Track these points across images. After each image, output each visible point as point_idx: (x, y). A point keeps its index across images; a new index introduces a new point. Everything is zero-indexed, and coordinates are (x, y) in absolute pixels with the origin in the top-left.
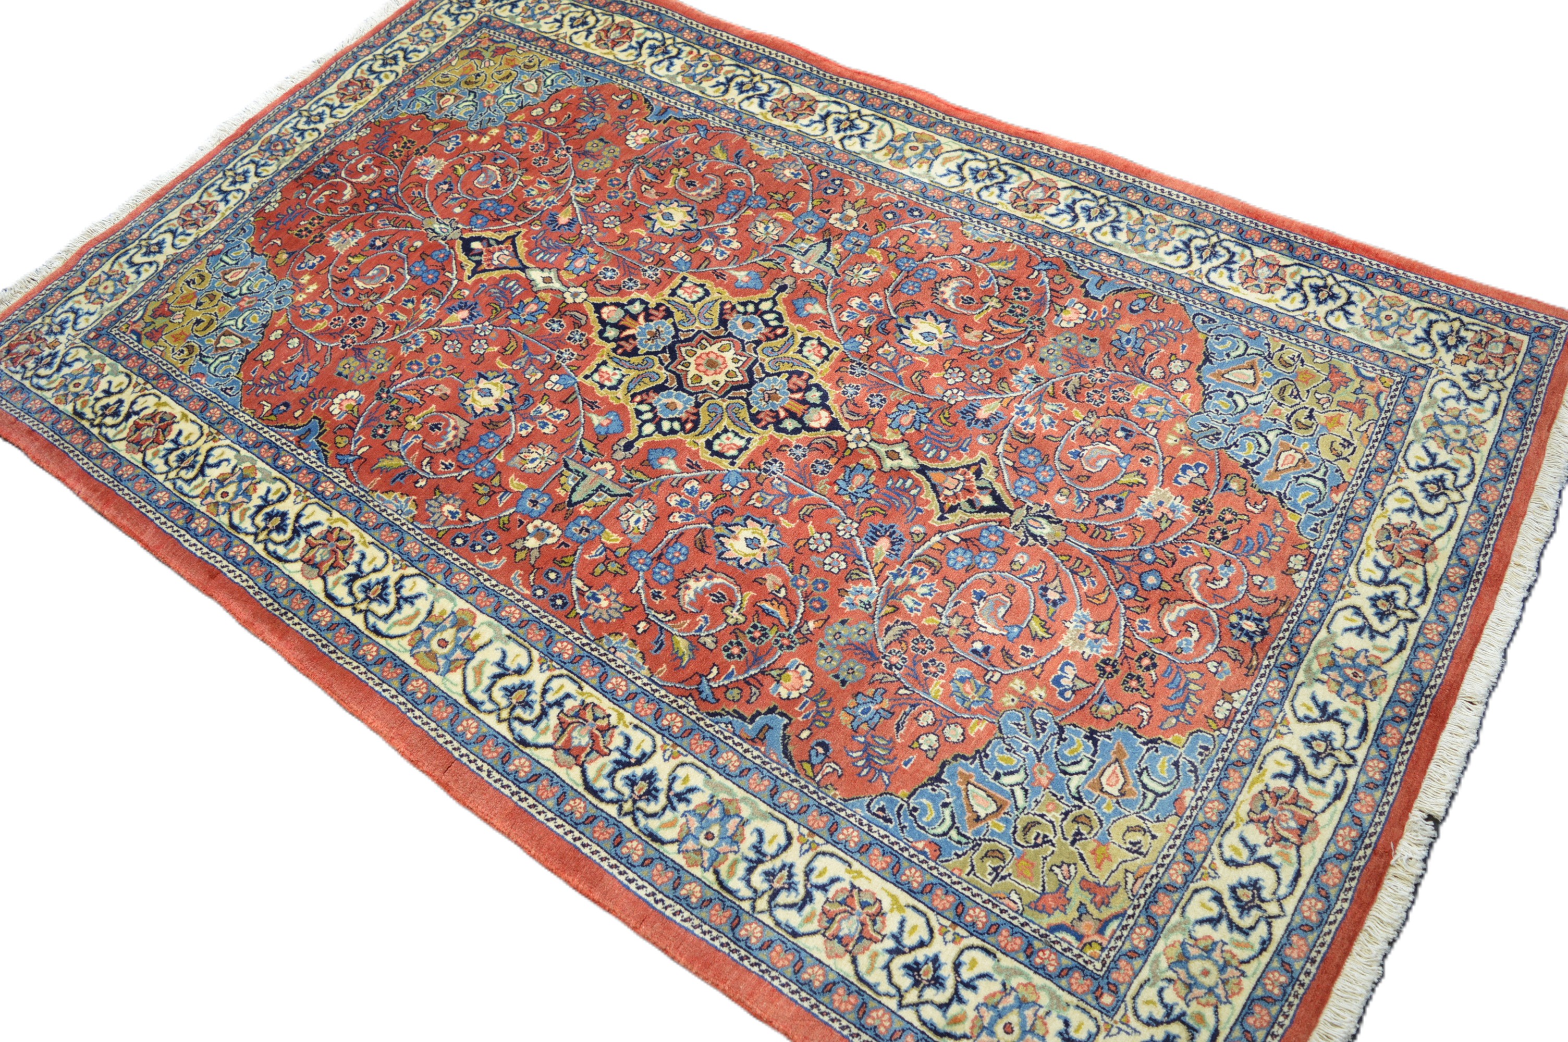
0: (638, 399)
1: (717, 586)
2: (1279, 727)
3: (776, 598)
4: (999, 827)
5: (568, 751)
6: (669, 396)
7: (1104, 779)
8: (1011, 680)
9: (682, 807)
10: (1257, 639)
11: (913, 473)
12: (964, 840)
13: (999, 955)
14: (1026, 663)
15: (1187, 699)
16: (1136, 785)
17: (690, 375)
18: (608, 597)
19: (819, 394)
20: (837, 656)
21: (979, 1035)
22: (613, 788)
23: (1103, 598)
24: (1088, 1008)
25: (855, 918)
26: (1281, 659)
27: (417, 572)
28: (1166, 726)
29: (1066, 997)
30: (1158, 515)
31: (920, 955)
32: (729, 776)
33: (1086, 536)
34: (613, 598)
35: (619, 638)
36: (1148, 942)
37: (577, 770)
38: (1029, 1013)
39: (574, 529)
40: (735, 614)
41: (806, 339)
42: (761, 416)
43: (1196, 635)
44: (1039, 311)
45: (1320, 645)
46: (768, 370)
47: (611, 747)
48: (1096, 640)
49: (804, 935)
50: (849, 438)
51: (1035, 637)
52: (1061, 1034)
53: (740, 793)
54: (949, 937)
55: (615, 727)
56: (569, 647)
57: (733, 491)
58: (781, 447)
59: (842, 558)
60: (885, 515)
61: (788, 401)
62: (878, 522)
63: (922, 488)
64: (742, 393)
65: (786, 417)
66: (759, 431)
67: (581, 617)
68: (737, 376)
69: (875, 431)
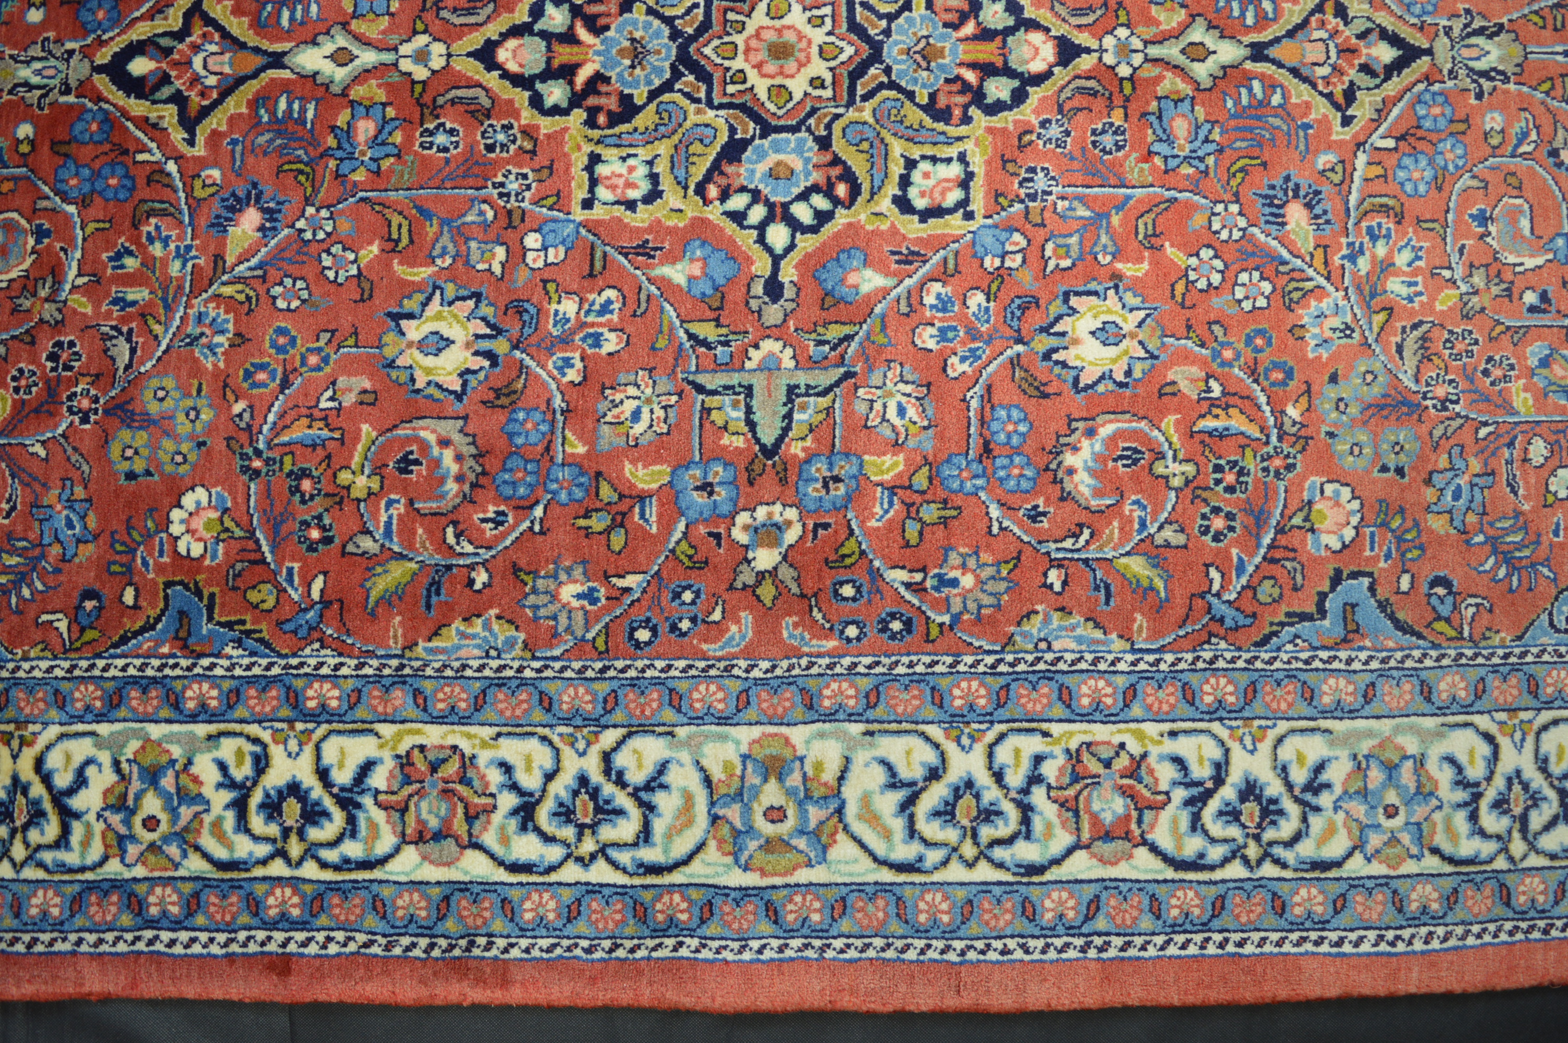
0: (713, 191)
1: (1112, 440)
3: (1214, 403)
5: (1108, 836)
6: (761, 155)
9: (1325, 800)
11: (1249, 65)
17: (763, 95)
18: (964, 567)
20: (1363, 437)
22: (1213, 840)
32: (1353, 714)
34: (972, 563)
35: (1037, 620)
37: (1142, 853)
39: (813, 490)
40: (1176, 467)
42: (942, 101)
46: (885, 9)
47: (1164, 786)
50: (1109, 59)
53: (1386, 726)
55: (1144, 756)
56: (975, 684)
57: (1008, 263)
58: (1020, 139)
59: (1256, 275)
60: (1264, 164)
61: (961, 47)
62: (1262, 181)
63: (1282, 87)
64: (875, 77)
65: (982, 80)
66: (963, 130)
67: (951, 627)
68: (842, 50)
69: (1138, 24)
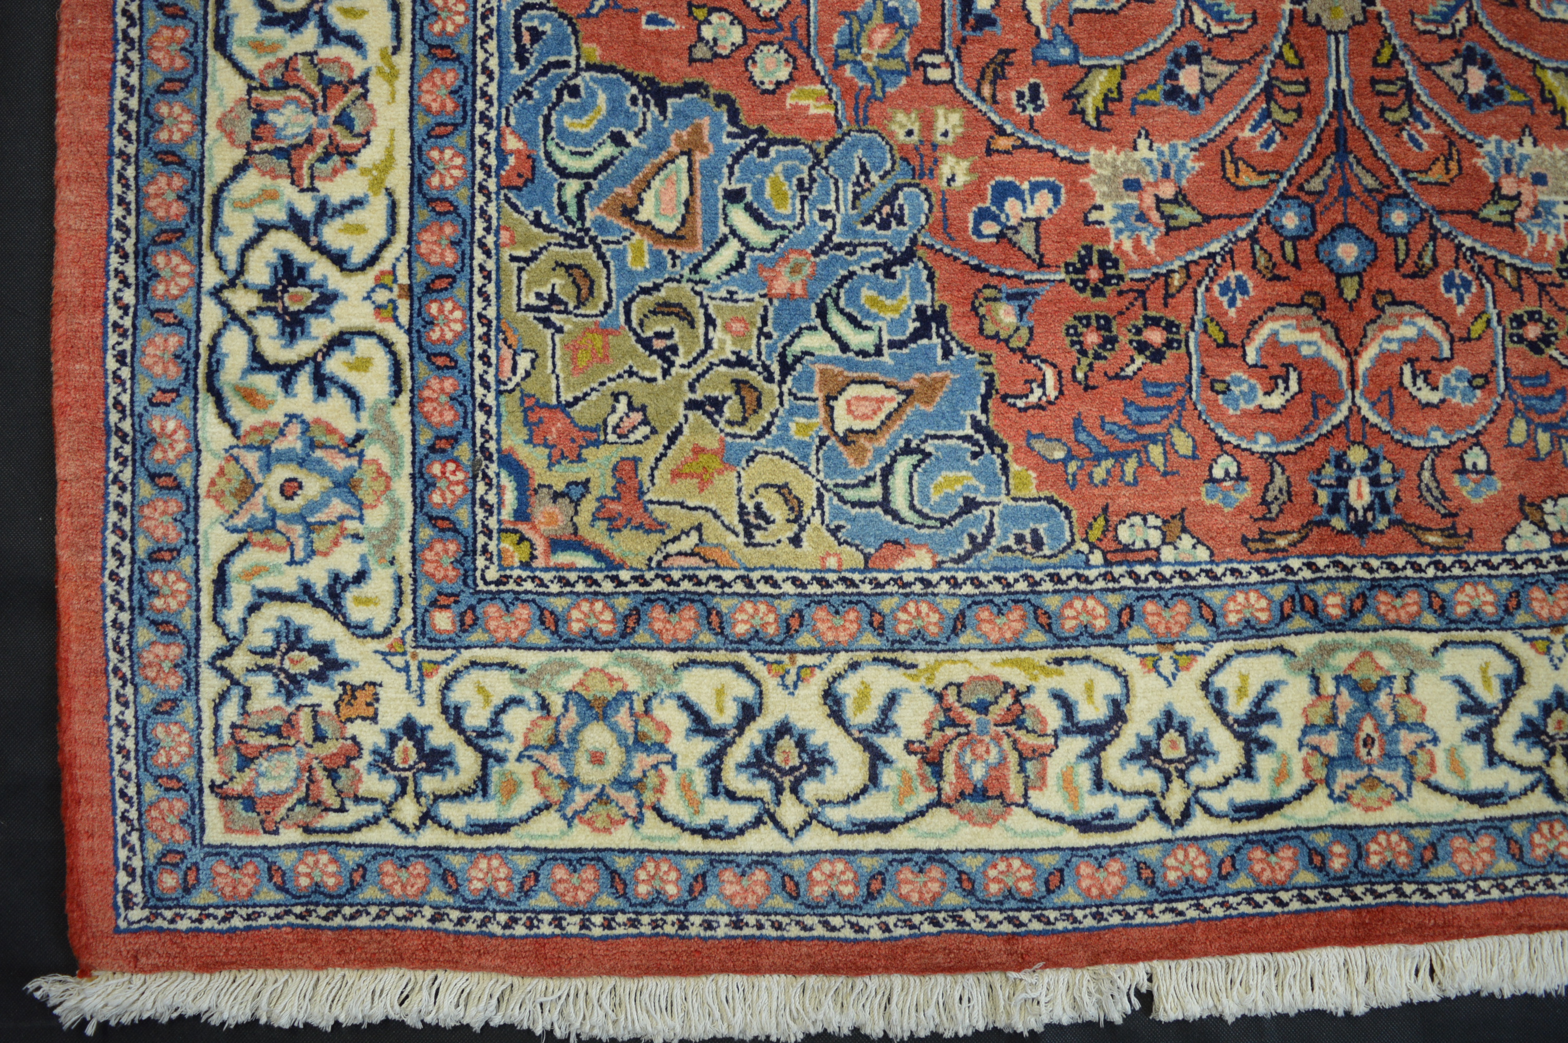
2: (1166, 656)
4: (638, 258)
7: (853, 391)
8: (952, 107)
10: (1338, 523)
12: (572, 212)
13: (405, 398)
14: (1007, 112)
15: (1121, 457)
16: (879, 455)
21: (250, 447)
23: (1247, 178)
24: (408, 598)
25: (313, 120)
26: (1320, 589)
28: (1038, 445)
29: (403, 551)
30: (1509, 187)
31: (321, 269)
33: (1368, 71)
36: (590, 633)
38: (338, 507)
43: (1275, 401)
45: (1396, 649)
48: (1142, 217)
49: (230, 58)
51: (1072, 96)
52: (336, 577)
54: (382, 296)
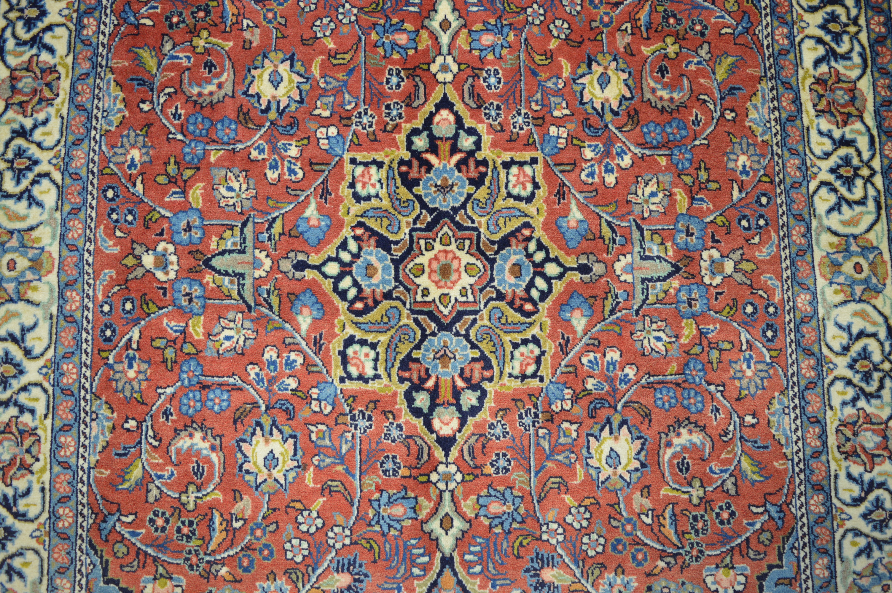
0: (359, 232)
1: (208, 461)
3: (229, 522)
6: (381, 260)
9: (3, 578)
11: (439, 555)
17: (418, 260)
18: (139, 372)
19: (475, 402)
27: (60, 182)
34: (141, 377)
35: (108, 413)
39: (185, 287)
40: (192, 499)
41: (535, 340)
42: (414, 366)
44: (712, 545)
46: (472, 333)
47: (15, 483)
50: (441, 468)
55: (32, 472)
56: (75, 377)
57: (314, 403)
58: (390, 412)
59: (306, 553)
60: (375, 562)
61: (449, 378)
62: (364, 559)
63: (425, 575)
64: (430, 327)
65: (428, 390)
66: (395, 378)
67: (106, 364)
68: (445, 307)
69: (464, 487)
